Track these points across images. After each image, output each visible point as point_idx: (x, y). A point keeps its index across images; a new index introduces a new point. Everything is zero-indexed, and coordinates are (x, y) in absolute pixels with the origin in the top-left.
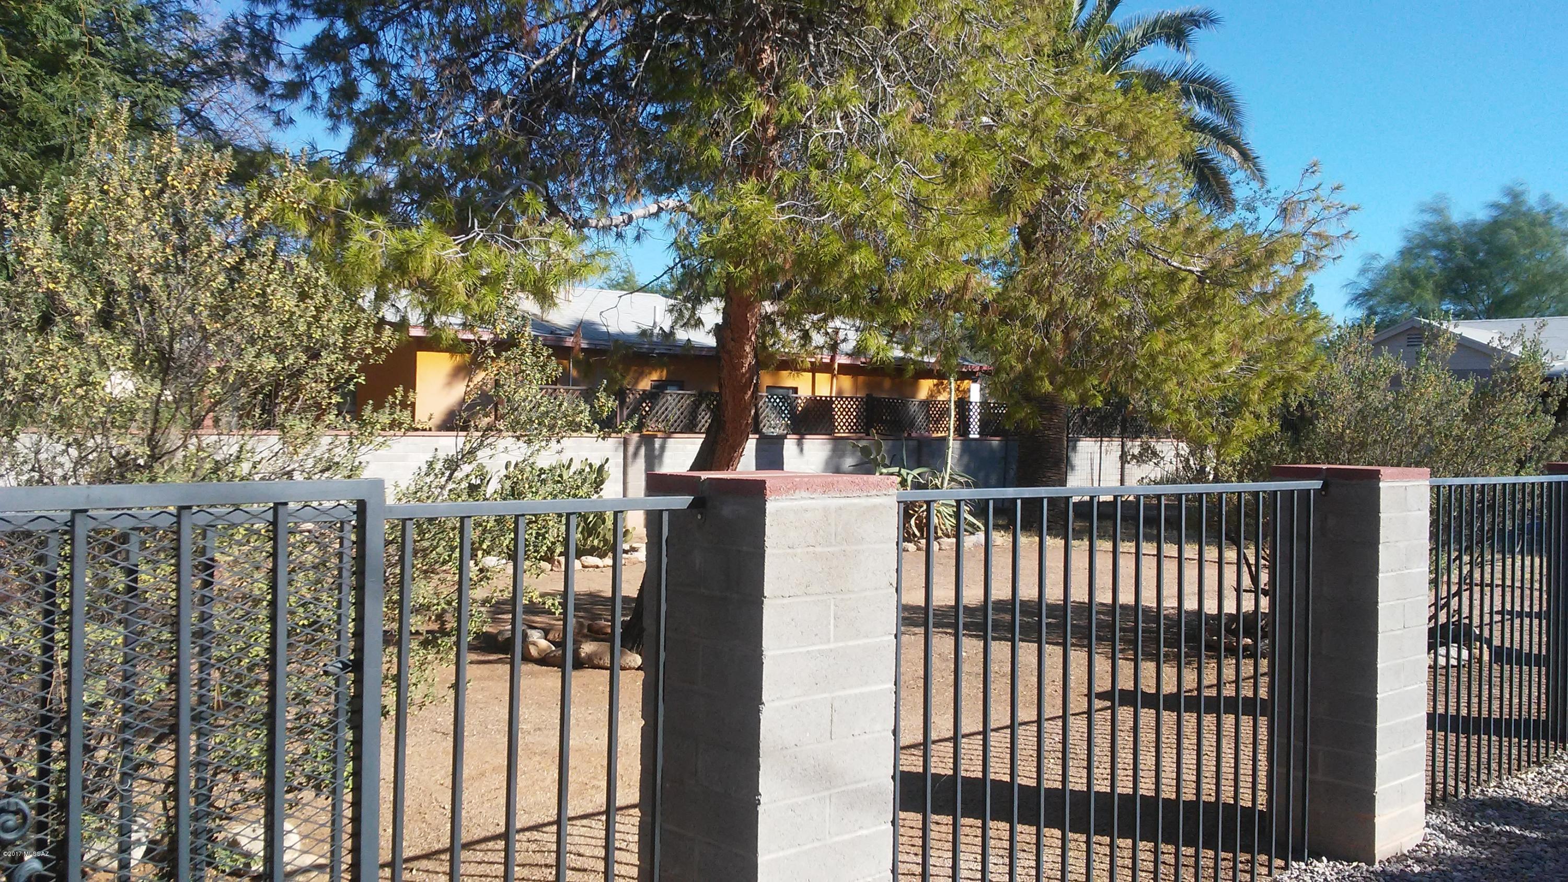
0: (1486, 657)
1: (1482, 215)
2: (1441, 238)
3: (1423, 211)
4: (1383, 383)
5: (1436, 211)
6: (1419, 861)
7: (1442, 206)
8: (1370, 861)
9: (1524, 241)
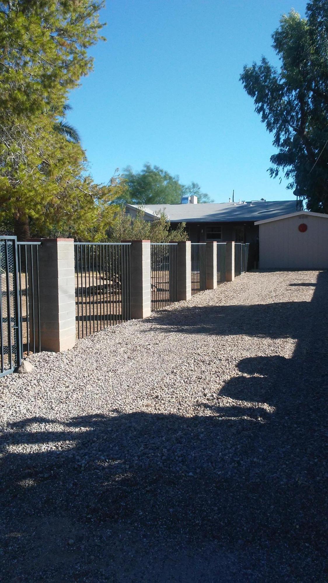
0: (156, 290)
3: (124, 171)
4: (129, 223)
6: (151, 317)
8: (142, 318)
9: (154, 180)
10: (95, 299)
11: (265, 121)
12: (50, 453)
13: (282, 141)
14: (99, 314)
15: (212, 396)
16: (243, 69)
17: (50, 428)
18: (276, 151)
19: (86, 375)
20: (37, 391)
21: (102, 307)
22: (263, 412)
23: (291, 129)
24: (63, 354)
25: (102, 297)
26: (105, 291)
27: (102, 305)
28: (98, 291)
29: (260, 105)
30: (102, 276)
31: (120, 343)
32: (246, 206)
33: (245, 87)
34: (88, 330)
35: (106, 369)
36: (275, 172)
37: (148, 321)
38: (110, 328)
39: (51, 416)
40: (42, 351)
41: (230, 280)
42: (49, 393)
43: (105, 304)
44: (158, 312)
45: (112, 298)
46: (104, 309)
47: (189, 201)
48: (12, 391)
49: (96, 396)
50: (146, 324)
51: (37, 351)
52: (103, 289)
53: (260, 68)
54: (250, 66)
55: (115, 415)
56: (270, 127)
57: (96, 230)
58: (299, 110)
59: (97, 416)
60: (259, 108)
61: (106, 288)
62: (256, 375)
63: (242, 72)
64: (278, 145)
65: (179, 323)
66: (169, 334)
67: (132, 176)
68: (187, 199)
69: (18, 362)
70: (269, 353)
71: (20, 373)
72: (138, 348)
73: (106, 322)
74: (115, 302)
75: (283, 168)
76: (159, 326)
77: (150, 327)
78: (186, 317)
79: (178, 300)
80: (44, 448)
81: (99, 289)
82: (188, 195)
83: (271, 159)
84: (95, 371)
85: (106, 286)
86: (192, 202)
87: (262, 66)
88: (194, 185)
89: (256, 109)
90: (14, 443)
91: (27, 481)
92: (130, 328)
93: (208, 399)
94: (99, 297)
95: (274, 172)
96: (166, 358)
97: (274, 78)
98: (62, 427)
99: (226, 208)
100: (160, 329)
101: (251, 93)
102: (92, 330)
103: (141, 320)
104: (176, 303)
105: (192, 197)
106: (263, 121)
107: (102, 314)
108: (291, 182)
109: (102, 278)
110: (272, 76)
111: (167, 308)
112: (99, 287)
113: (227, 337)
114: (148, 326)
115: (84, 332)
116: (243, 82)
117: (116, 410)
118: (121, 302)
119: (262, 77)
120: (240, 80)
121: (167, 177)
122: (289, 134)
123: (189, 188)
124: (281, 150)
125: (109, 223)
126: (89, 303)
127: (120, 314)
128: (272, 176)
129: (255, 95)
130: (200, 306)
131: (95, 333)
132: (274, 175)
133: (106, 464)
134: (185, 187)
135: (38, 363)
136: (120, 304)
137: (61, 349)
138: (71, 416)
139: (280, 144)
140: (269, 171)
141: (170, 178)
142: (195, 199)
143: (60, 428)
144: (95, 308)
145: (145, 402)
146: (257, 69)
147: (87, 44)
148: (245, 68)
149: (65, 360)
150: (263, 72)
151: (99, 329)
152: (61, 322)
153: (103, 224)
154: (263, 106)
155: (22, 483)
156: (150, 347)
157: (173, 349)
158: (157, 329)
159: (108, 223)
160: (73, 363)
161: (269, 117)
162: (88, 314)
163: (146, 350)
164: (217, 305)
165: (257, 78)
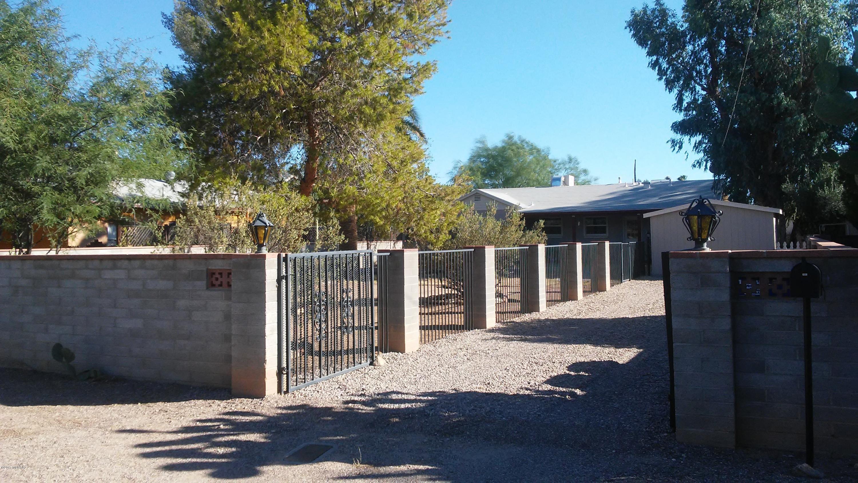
1: (500, 145)
2: (485, 154)
5: (482, 142)
6: (495, 328)
7: (484, 140)
8: (486, 328)
9: (515, 155)
10: (437, 309)
11: (662, 78)
12: (408, 408)
13: (685, 104)
14: (441, 324)
15: (535, 384)
16: (630, 14)
17: (405, 397)
18: (680, 117)
19: (430, 369)
20: (391, 377)
21: (444, 318)
22: (573, 394)
23: (698, 88)
24: (408, 355)
25: (444, 308)
26: (446, 301)
27: (444, 315)
28: (440, 301)
29: (654, 58)
30: (443, 284)
31: (461, 349)
32: (642, 188)
33: (634, 35)
34: (430, 338)
35: (447, 366)
36: (678, 145)
37: (492, 331)
38: (451, 336)
39: (405, 391)
40: (389, 352)
41: (603, 289)
42: (401, 379)
43: (447, 315)
44: (504, 323)
45: (453, 309)
46: (445, 319)
47: (562, 182)
48: (371, 376)
49: (438, 382)
50: (489, 334)
51: (386, 352)
52: (444, 300)
53: (653, 11)
54: (639, 9)
55: (454, 392)
56: (670, 85)
57: (438, 230)
58: (709, 63)
59: (440, 392)
60: (653, 62)
61: (447, 298)
62: (581, 373)
63: (629, 17)
64: (681, 110)
65: (524, 333)
66: (511, 342)
67: (487, 150)
68: (559, 179)
69: (372, 358)
70: (605, 357)
71: (375, 365)
72: (478, 352)
73: (447, 331)
74: (457, 313)
75: (690, 139)
76: (502, 336)
77: (492, 336)
78: (534, 328)
79: (530, 312)
80: (403, 406)
81: (441, 299)
82: (561, 174)
83: (672, 127)
84: (438, 367)
85: (448, 296)
86: (566, 183)
87: (656, 8)
88: (570, 160)
89: (649, 64)
90: (381, 403)
91: (395, 419)
92: (472, 337)
93: (531, 386)
94: (440, 308)
95: (676, 145)
96: (502, 360)
97: (673, 23)
98: (414, 396)
99: (615, 191)
100: (503, 338)
101: (642, 42)
102: (434, 337)
103: (484, 330)
104: (527, 314)
105: (566, 178)
106: (660, 79)
107: (444, 324)
108: (698, 159)
109: (444, 287)
110: (670, 20)
111: (517, 320)
112: (439, 297)
113: (569, 346)
114: (492, 335)
115: (427, 339)
116: (631, 30)
117: (455, 390)
118: (463, 313)
119: (656, 23)
120: (626, 28)
121: (534, 150)
122: (695, 95)
123: (564, 163)
124: (686, 115)
125: (453, 223)
126: (431, 314)
127: (463, 324)
128: (674, 149)
129: (647, 45)
130: (554, 318)
131: (437, 340)
132: (677, 148)
133: (447, 414)
134: (558, 162)
135: (388, 361)
136: (462, 315)
137: (407, 350)
138: (420, 391)
139: (683, 108)
140: (670, 143)
141: (538, 151)
142: (571, 179)
143: (413, 397)
144: (437, 318)
145: (478, 386)
146: (649, 12)
147: (431, 43)
148: (633, 12)
149: (411, 359)
150: (657, 17)
151: (441, 337)
152: (406, 325)
153: (446, 224)
154: (657, 59)
155: (392, 420)
156: (489, 352)
157: (512, 354)
158: (499, 338)
159: (451, 223)
160: (419, 361)
161: (668, 73)
162: (430, 324)
163: (485, 354)
164: (574, 317)
165: (649, 23)
